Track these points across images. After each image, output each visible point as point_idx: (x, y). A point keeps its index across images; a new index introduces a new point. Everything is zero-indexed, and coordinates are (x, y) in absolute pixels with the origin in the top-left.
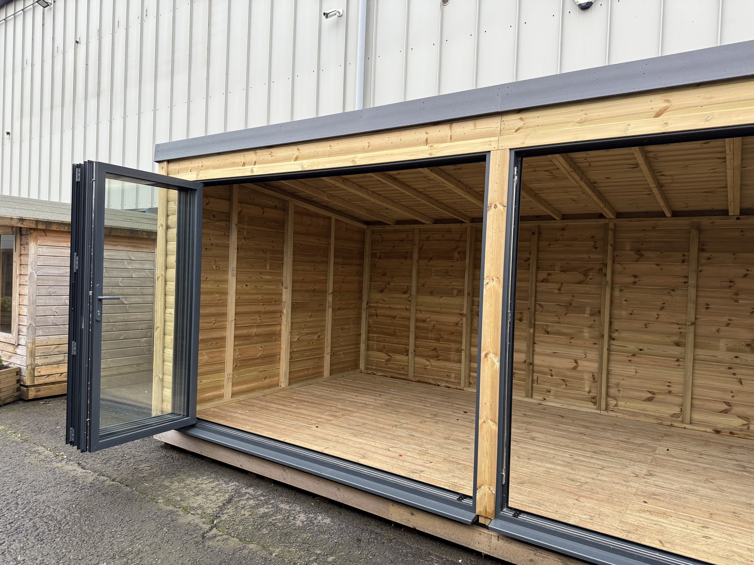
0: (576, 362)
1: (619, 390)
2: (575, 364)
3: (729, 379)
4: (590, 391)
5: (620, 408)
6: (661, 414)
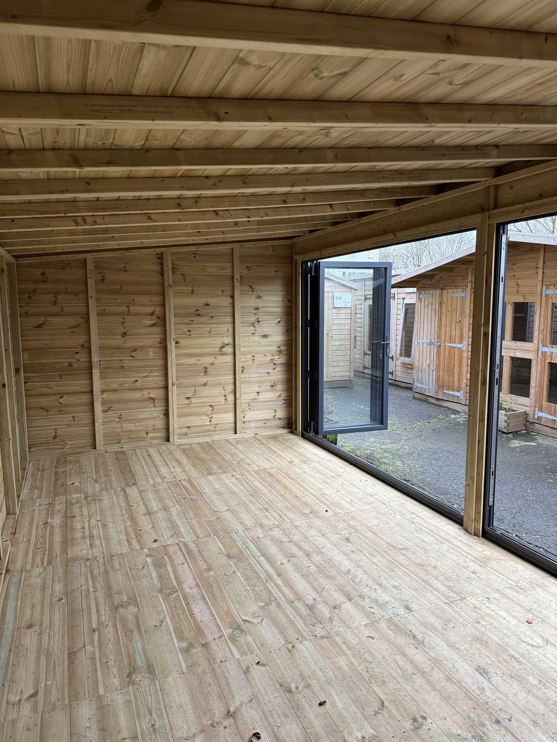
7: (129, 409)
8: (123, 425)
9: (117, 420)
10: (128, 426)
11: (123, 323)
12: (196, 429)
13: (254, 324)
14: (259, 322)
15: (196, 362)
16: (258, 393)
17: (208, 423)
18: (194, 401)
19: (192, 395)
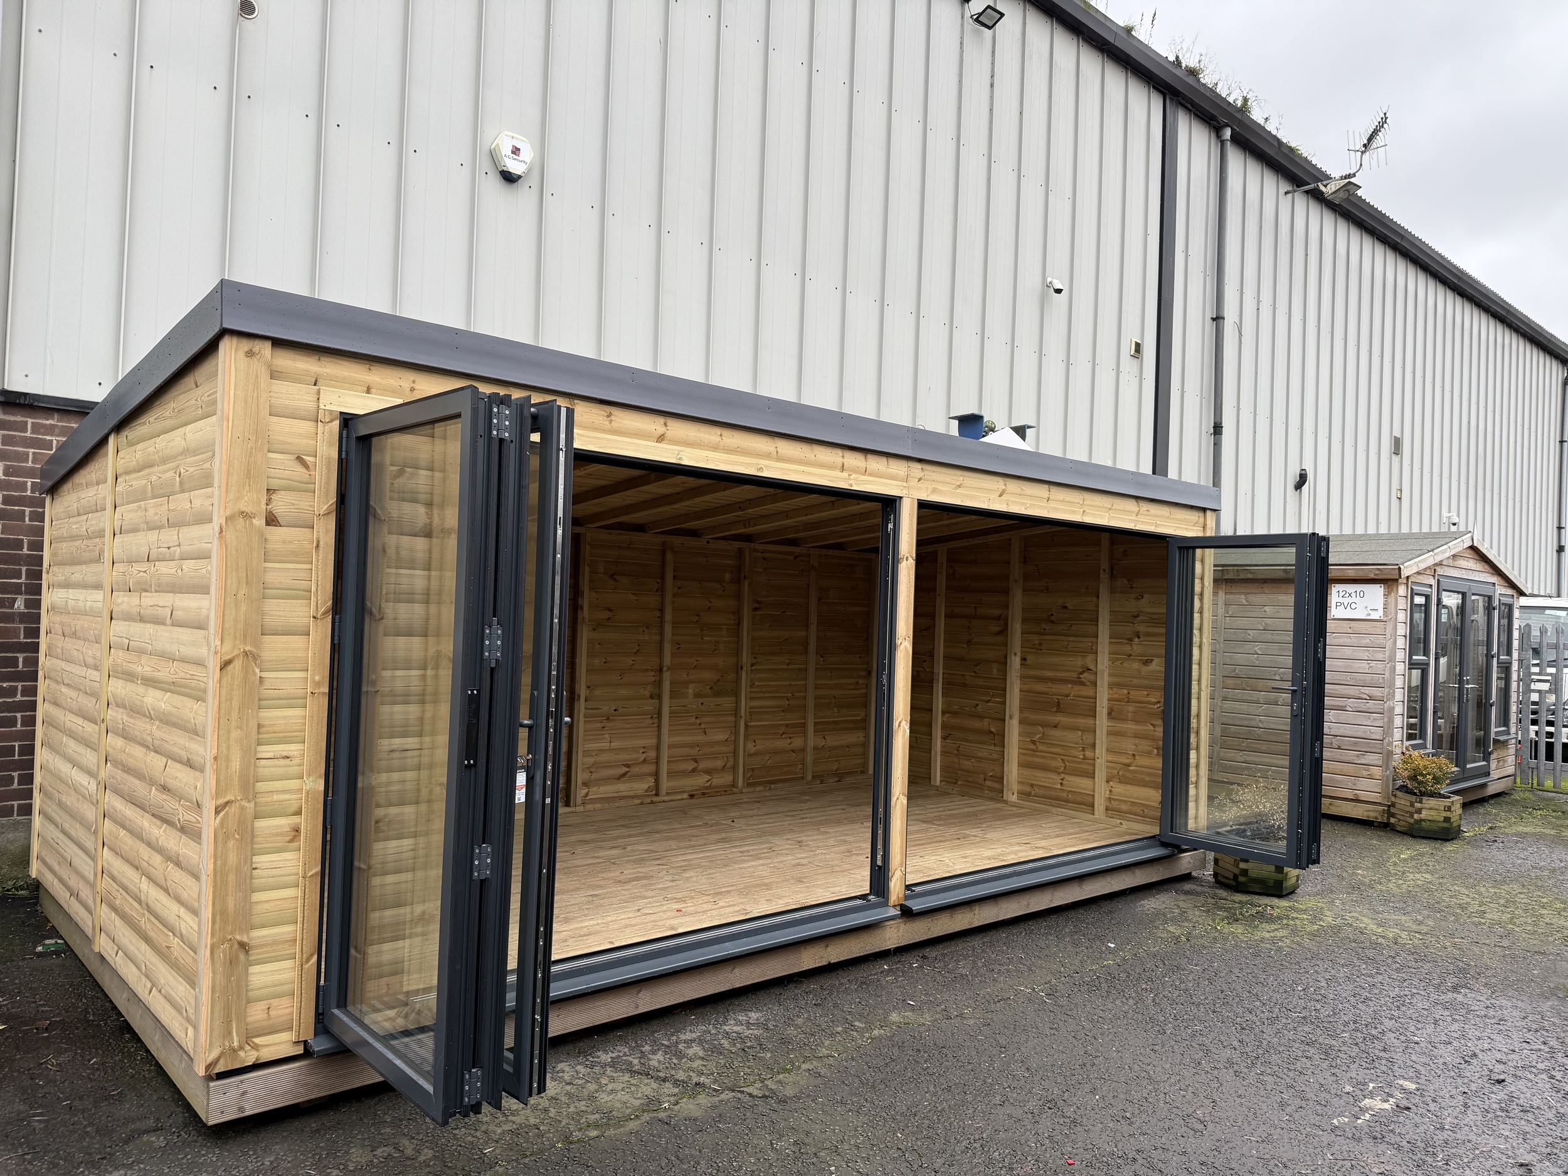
7: (967, 741)
8: (961, 762)
9: (956, 752)
10: (967, 764)
11: (969, 627)
12: (1042, 792)
13: (1131, 640)
14: (1139, 637)
15: (1046, 690)
16: (1134, 755)
17: (1059, 786)
18: (1041, 747)
19: (1039, 738)
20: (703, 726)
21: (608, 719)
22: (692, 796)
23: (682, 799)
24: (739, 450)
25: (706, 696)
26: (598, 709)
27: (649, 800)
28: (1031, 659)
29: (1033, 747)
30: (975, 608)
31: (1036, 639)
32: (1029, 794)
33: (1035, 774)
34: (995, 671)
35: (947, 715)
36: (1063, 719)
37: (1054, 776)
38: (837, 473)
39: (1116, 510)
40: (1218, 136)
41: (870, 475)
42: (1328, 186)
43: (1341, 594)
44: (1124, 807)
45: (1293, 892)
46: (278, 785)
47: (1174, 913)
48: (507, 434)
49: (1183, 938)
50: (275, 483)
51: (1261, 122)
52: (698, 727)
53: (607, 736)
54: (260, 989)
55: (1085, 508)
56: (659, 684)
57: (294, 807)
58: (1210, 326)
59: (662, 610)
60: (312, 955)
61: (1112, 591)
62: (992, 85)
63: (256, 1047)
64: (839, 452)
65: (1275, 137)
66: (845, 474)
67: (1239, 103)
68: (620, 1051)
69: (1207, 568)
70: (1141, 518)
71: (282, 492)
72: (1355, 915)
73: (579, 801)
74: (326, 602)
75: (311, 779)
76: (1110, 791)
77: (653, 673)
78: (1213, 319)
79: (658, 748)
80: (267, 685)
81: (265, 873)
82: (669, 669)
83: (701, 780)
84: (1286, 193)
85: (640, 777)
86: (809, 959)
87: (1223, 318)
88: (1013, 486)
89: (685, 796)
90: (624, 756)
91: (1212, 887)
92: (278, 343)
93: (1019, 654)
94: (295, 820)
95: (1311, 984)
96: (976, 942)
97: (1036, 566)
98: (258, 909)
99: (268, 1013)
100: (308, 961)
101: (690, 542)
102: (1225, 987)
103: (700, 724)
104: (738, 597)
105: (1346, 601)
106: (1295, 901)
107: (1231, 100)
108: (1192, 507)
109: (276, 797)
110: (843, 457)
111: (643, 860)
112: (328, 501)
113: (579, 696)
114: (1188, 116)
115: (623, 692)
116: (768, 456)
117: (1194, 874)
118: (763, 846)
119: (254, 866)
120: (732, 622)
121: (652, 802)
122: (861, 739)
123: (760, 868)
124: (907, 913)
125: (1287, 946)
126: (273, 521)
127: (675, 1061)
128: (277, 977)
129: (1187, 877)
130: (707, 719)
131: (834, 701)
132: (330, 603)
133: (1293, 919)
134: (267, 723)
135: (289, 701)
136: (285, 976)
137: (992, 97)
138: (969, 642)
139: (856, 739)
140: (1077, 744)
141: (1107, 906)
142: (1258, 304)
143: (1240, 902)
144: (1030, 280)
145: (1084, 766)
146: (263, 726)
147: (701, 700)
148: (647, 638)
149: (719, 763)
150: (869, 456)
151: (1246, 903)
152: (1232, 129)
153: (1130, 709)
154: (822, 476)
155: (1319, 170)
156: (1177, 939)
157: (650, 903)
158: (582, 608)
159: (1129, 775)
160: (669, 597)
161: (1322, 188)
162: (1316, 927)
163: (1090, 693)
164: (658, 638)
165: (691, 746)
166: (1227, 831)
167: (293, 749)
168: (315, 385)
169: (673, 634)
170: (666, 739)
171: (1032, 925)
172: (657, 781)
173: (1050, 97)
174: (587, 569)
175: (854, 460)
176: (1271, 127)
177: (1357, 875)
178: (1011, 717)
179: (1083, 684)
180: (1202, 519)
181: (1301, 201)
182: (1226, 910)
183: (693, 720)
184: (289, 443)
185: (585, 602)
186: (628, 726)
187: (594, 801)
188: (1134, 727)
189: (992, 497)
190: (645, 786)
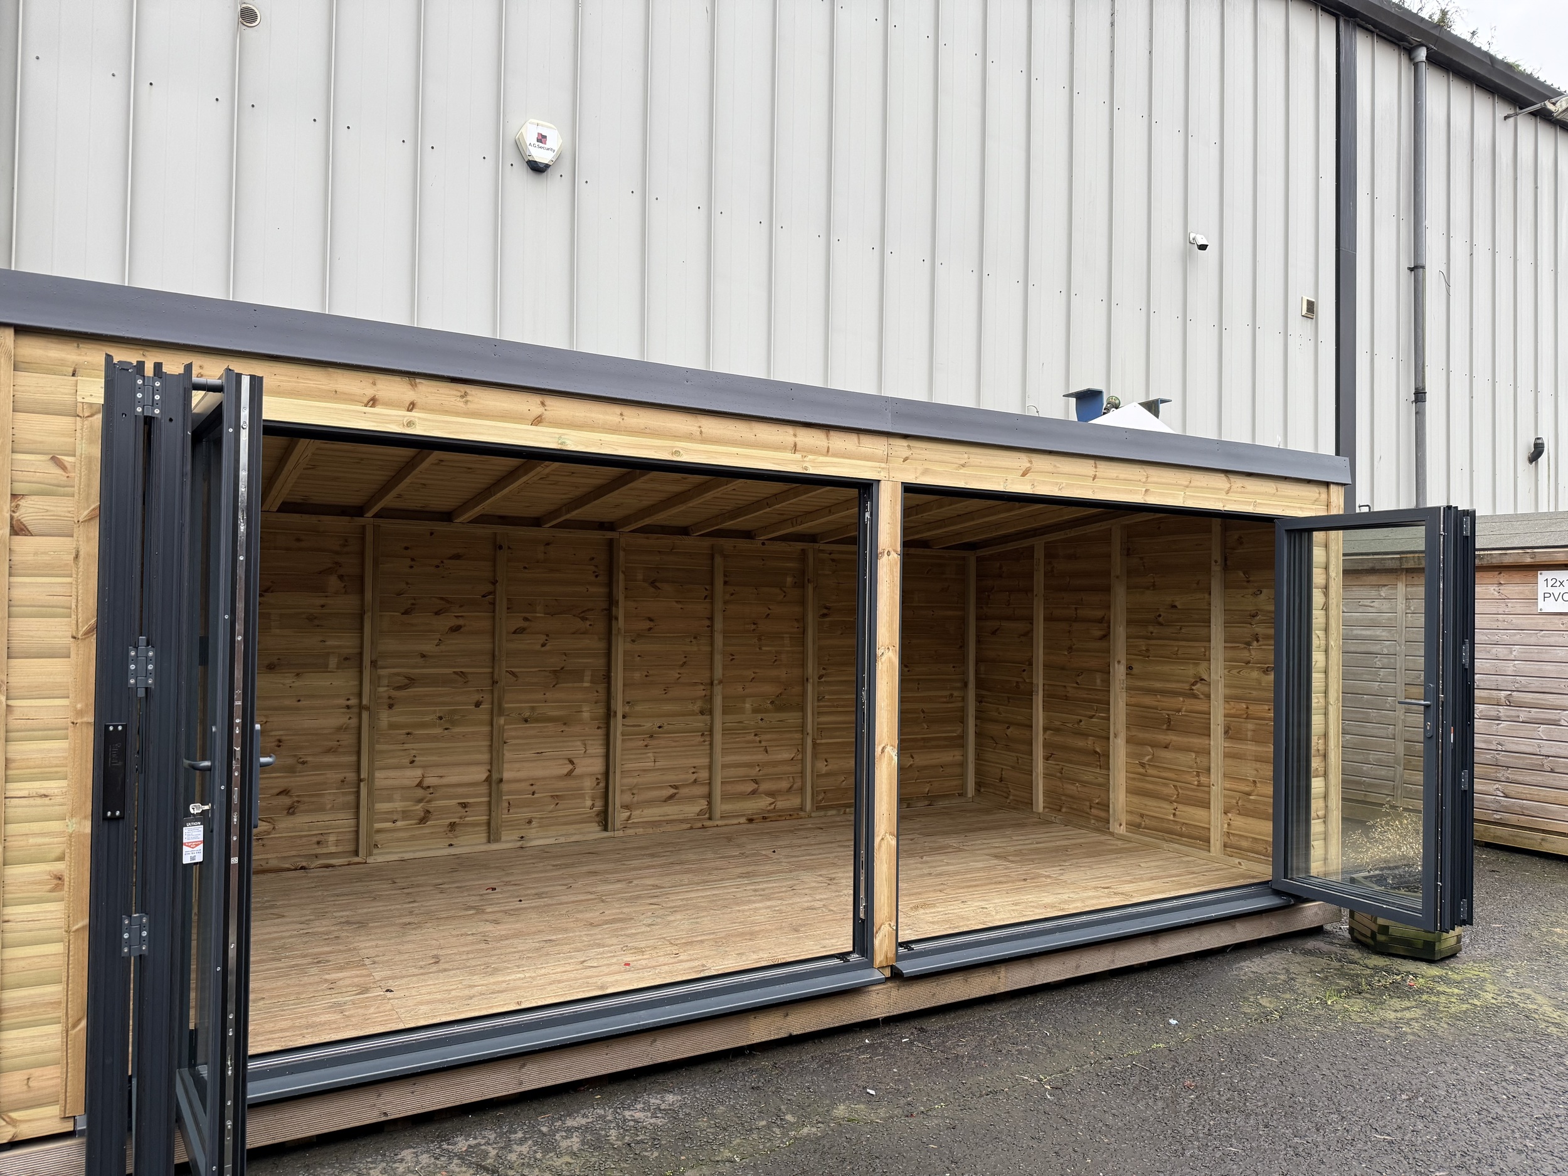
0: (571, 762)
1: (633, 794)
2: (570, 767)
3: (755, 749)
4: (593, 805)
5: (635, 821)
6: (686, 815)
7: (1071, 762)
8: (1065, 786)
9: (1059, 774)
10: (1071, 789)
11: (1069, 632)
12: (1154, 823)
13: (1249, 644)
14: (1258, 641)
15: (1156, 703)
16: (1254, 782)
17: (1171, 817)
18: (1151, 771)
19: (1148, 761)
20: (763, 744)
21: (651, 736)
22: (751, 821)
23: (739, 824)
24: (647, 431)
25: (766, 711)
26: (640, 726)
27: (700, 825)
28: (1137, 668)
29: (1142, 770)
30: (1076, 609)
31: (1142, 644)
32: (1139, 826)
33: (1146, 803)
34: (1098, 681)
35: (1049, 732)
36: (1174, 738)
37: (1165, 805)
38: (789, 455)
39: (1196, 487)
40: (1411, 59)
41: (835, 455)
42: (1558, 104)
43: (1550, 583)
44: (1245, 844)
45: (1453, 956)
46: (35, 827)
47: (1277, 979)
48: (157, 411)
49: (1276, 1015)
50: (20, 488)
51: (1466, 36)
52: (759, 745)
53: (651, 755)
54: (16, 1057)
55: (1149, 486)
56: (710, 699)
57: (57, 852)
58: (1406, 278)
59: (711, 619)
60: (79, 1020)
61: (1227, 586)
62: (1112, 24)
63: (13, 1123)
64: (790, 430)
65: (1486, 54)
66: (798, 456)
67: (1436, 18)
68: (484, 1137)
69: (1333, 555)
70: (1233, 496)
71: (33, 497)
72: (1528, 991)
73: (618, 824)
74: (88, 620)
75: (74, 820)
76: (1229, 825)
77: (702, 687)
78: (1411, 269)
79: (710, 767)
80: (17, 713)
81: (20, 926)
82: (721, 682)
83: (762, 803)
84: (1506, 118)
85: (691, 799)
86: (761, 1030)
87: (1423, 267)
88: (1042, 463)
89: (743, 820)
90: (672, 777)
91: (1345, 946)
92: (21, 330)
93: (1124, 662)
94: (60, 866)
95: (1422, 1091)
96: (998, 1012)
97: (1141, 558)
98: (11, 966)
99: (27, 1084)
100: (74, 1026)
101: (743, 544)
102: (1298, 1089)
103: (760, 742)
104: (803, 602)
105: (1556, 591)
106: (1451, 969)
107: (1425, 14)
108: (1309, 482)
109: (32, 841)
110: (795, 435)
111: (639, 897)
112: (89, 506)
113: (615, 713)
114: (1369, 38)
115: (668, 707)
116: (689, 437)
117: (1328, 927)
118: (785, 884)
119: (6, 918)
120: (796, 630)
121: (703, 827)
122: (959, 758)
123: (760, 912)
124: (896, 976)
125: (1413, 1034)
126: (22, 530)
127: (539, 1156)
128: (38, 1044)
129: (1317, 931)
130: (768, 736)
131: (922, 715)
132: (94, 621)
133: (1439, 993)
134: (19, 757)
135: (47, 733)
136: (49, 1042)
137: (1112, 37)
138: (1070, 649)
139: (951, 758)
140: (1191, 767)
141: (1193, 967)
142: (1472, 248)
143: (1375, 968)
144: (1169, 239)
145: (1199, 794)
146: (14, 761)
147: (759, 716)
148: (695, 649)
149: (784, 785)
150: (832, 433)
151: (1382, 969)
152: (1428, 49)
153: (1250, 726)
154: (762, 459)
155: (1543, 84)
156: (1267, 1015)
157: (603, 953)
158: (617, 619)
159: (1249, 806)
160: (719, 605)
161: (1550, 107)
162: (1465, 1007)
163: (1204, 708)
164: (708, 649)
165: (750, 765)
166: (1365, 878)
167: (53, 786)
168: (73, 375)
169: (724, 645)
170: (719, 759)
171: (1084, 992)
172: (710, 803)
173: (1187, 31)
174: (621, 576)
175: (807, 438)
176: (1480, 42)
177: (1552, 934)
178: (1116, 736)
179: (1195, 696)
180: (1324, 496)
181: (1526, 127)
182: (1352, 977)
183: (751, 737)
184: (41, 442)
185: (620, 613)
186: (674, 744)
187: (636, 825)
188: (1254, 748)
189: (1010, 477)
190: (697, 809)
